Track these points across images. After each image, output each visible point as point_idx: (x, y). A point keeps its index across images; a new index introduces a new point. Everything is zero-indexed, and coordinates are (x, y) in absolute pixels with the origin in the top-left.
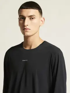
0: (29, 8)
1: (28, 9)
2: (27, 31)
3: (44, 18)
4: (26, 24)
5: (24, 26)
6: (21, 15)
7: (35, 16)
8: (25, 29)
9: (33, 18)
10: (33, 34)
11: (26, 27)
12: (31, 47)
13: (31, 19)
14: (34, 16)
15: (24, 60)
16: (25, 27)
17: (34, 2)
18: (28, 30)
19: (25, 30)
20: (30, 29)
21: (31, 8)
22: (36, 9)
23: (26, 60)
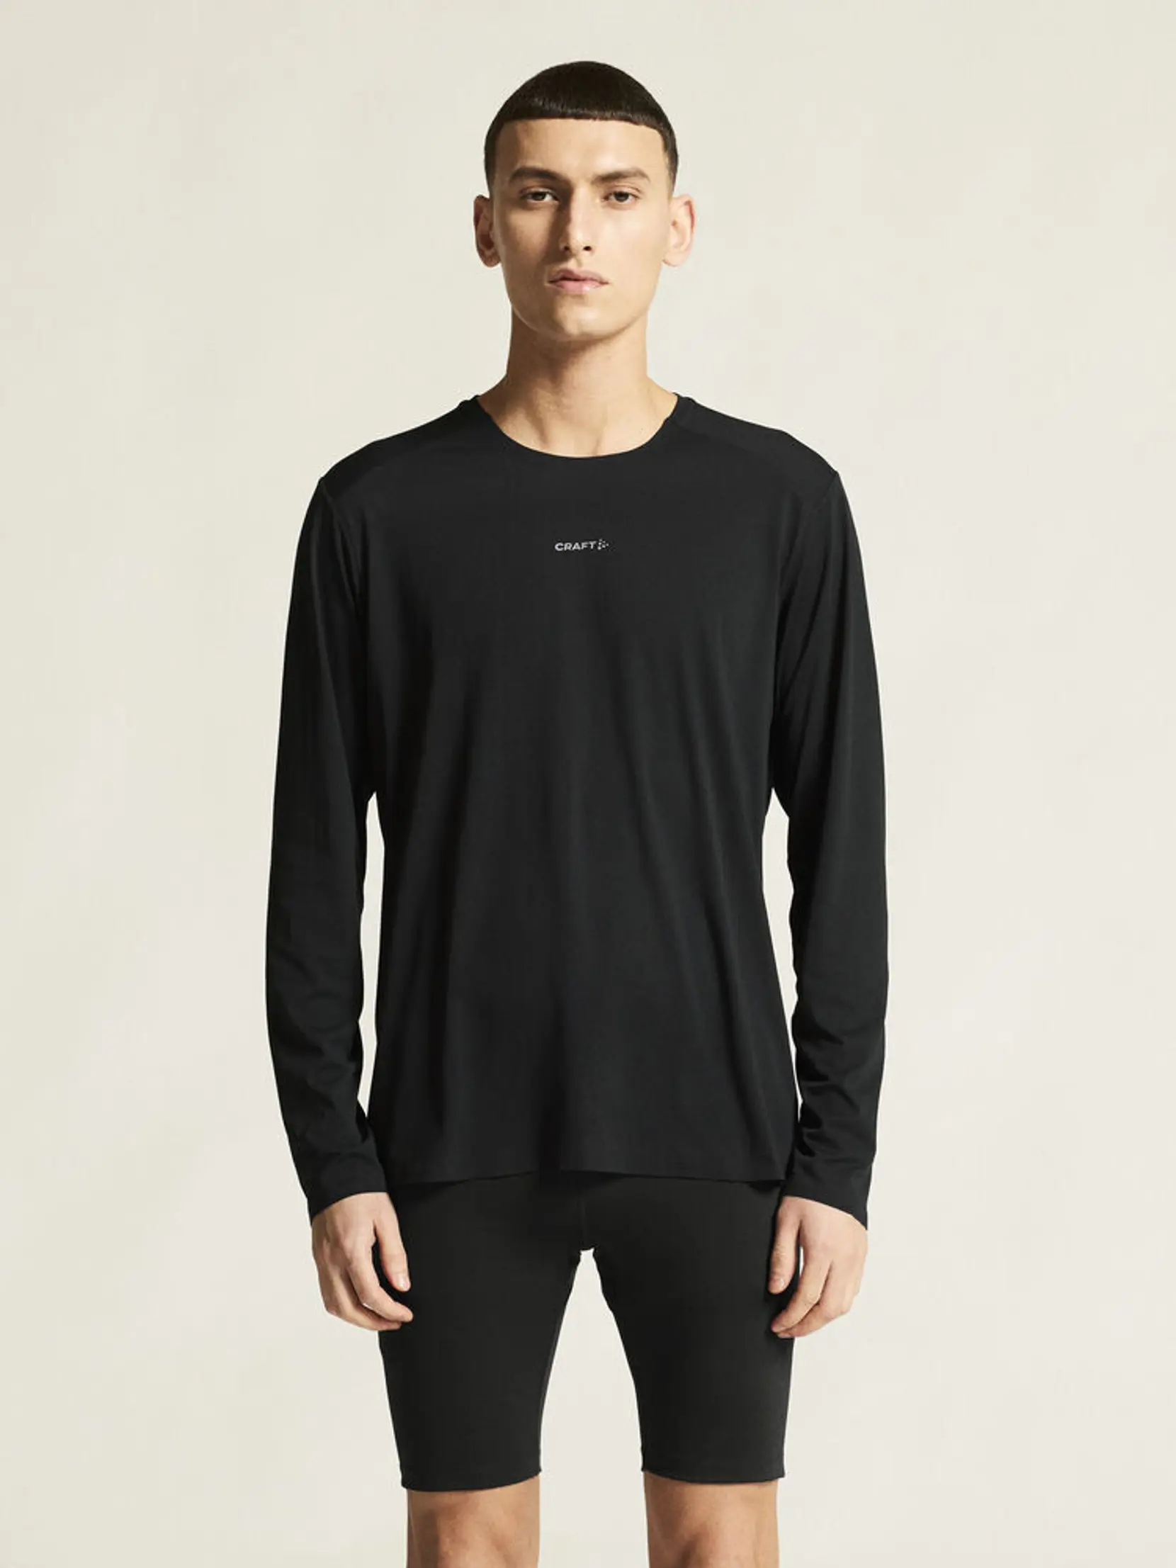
0: (596, 113)
1: (587, 117)
2: (580, 297)
3: (689, 204)
4: (578, 235)
5: (566, 253)
6: (535, 162)
7: (642, 175)
8: (569, 277)
9: (622, 196)
11: (579, 264)
12: (598, 443)
13: (613, 200)
14: (640, 183)
15: (568, 546)
16: (571, 265)
18: (587, 288)
19: (570, 285)
20: (603, 283)
21: (608, 114)
22: (648, 125)
23: (592, 544)
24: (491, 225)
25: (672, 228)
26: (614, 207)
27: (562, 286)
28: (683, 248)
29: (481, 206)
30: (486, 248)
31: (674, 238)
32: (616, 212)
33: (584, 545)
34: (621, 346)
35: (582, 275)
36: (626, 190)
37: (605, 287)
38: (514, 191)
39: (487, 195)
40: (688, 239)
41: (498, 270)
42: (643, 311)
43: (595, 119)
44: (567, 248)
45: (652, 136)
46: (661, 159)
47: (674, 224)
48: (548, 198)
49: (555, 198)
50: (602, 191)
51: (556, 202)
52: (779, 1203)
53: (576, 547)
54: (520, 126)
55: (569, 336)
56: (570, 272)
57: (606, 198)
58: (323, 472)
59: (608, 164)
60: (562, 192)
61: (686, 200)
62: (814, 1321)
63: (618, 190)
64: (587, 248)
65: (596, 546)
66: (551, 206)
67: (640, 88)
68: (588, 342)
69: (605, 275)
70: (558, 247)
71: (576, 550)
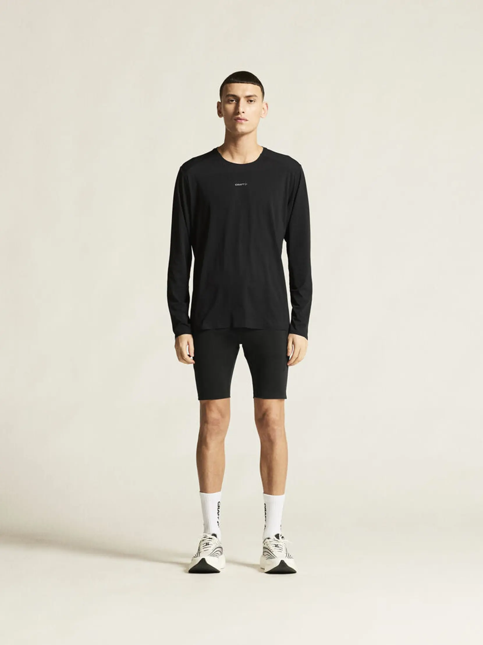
0: (246, 82)
1: (243, 83)
2: (242, 124)
3: (267, 104)
4: (241, 109)
5: (238, 113)
6: (232, 93)
7: (256, 96)
9: (251, 101)
10: (249, 131)
11: (241, 116)
12: (245, 159)
13: (249, 102)
14: (255, 98)
15: (238, 185)
16: (239, 116)
17: (251, 74)
18: (243, 121)
19: (239, 120)
20: (247, 120)
21: (248, 82)
22: (258, 85)
23: (244, 184)
24: (221, 108)
25: (263, 110)
26: (249, 103)
27: (237, 121)
28: (265, 114)
29: (219, 104)
30: (220, 114)
31: (263, 112)
32: (250, 105)
33: (242, 184)
34: (250, 135)
35: (242, 118)
36: (252, 100)
37: (247, 122)
38: (227, 100)
39: (220, 101)
40: (266, 113)
41: (223, 118)
42: (256, 128)
43: (245, 83)
44: (239, 112)
45: (258, 88)
46: (261, 93)
47: (263, 108)
48: (234, 101)
49: (236, 101)
50: (247, 99)
51: (236, 102)
52: (288, 335)
53: (240, 185)
54: (228, 85)
55: (239, 132)
56: (239, 118)
57: (248, 101)
58: (181, 165)
59: (248, 93)
60: (238, 100)
61: (266, 103)
62: (296, 362)
63: (250, 100)
64: (243, 112)
65: (245, 184)
66: (235, 103)
67: (256, 77)
68: (243, 134)
69: (247, 119)
70: (236, 112)
71: (240, 186)
